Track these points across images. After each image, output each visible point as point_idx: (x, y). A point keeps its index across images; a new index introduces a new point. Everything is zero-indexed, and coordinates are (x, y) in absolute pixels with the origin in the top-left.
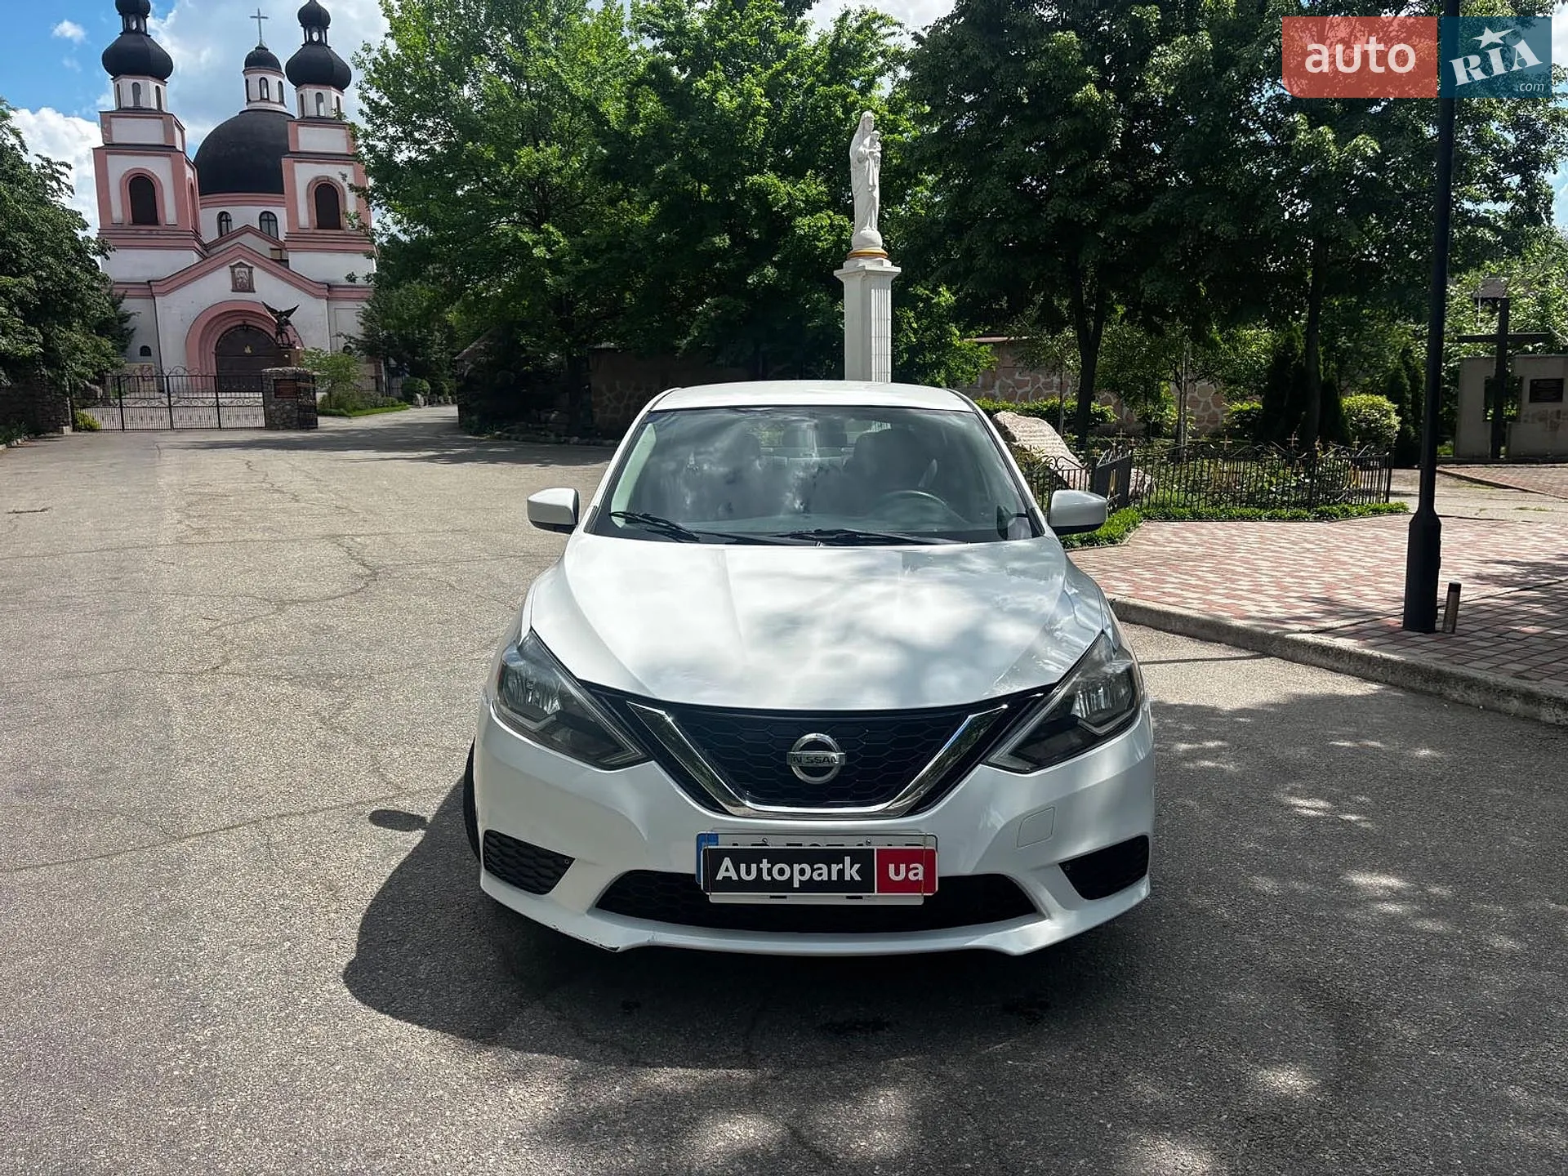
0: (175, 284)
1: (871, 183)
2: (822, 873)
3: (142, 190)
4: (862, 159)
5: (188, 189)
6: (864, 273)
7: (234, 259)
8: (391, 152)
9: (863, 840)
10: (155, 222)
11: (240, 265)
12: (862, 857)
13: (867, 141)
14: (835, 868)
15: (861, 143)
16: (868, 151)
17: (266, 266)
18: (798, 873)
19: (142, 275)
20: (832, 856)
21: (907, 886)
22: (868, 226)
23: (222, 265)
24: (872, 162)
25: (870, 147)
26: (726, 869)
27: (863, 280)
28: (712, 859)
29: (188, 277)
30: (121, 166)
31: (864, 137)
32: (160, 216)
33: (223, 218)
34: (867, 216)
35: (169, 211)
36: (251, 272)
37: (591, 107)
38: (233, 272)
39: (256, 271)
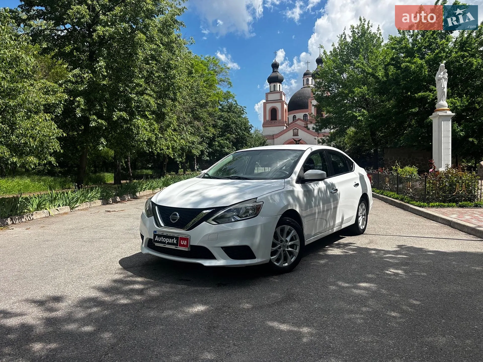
0: (279, 135)
1: (443, 87)
2: (171, 241)
3: (274, 112)
4: (440, 79)
5: (285, 110)
6: (439, 116)
7: (294, 127)
8: (322, 94)
9: (178, 235)
10: (276, 120)
11: (295, 129)
12: (177, 238)
13: (442, 73)
14: (173, 240)
15: (440, 74)
16: (442, 76)
17: (302, 129)
18: (167, 240)
19: (271, 133)
20: (172, 238)
21: (183, 246)
22: (442, 101)
23: (291, 129)
24: (443, 80)
25: (443, 75)
26: (156, 239)
27: (439, 119)
28: (155, 236)
29: (283, 133)
30: (269, 106)
31: (441, 72)
32: (277, 118)
33: (294, 117)
34: (441, 97)
35: (279, 117)
36: (298, 131)
37: (373, 75)
38: (293, 131)
39: (299, 130)
